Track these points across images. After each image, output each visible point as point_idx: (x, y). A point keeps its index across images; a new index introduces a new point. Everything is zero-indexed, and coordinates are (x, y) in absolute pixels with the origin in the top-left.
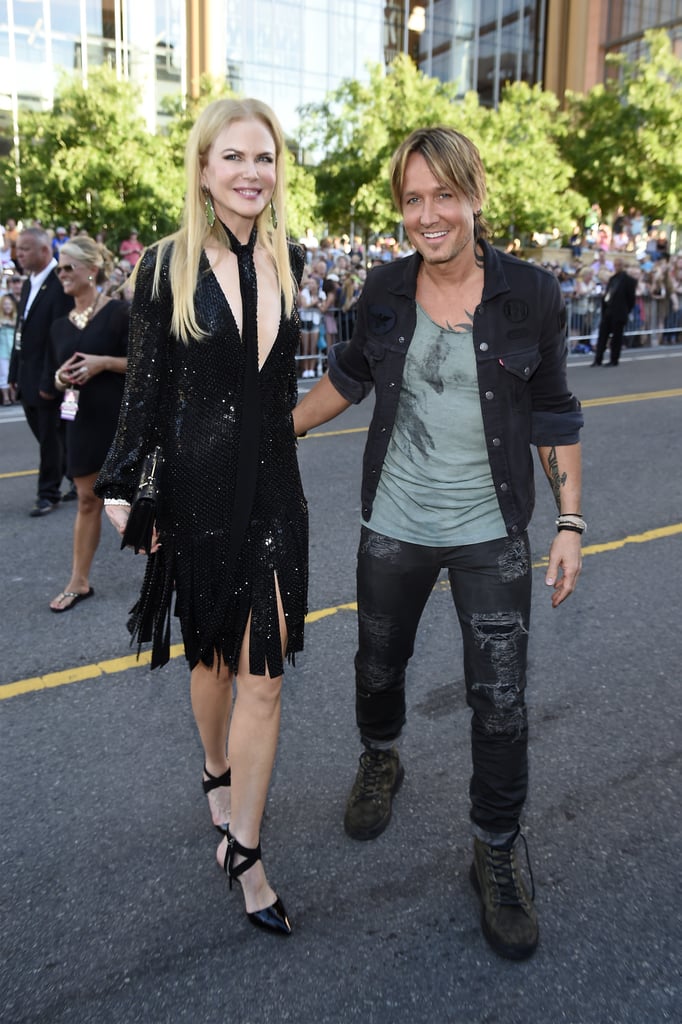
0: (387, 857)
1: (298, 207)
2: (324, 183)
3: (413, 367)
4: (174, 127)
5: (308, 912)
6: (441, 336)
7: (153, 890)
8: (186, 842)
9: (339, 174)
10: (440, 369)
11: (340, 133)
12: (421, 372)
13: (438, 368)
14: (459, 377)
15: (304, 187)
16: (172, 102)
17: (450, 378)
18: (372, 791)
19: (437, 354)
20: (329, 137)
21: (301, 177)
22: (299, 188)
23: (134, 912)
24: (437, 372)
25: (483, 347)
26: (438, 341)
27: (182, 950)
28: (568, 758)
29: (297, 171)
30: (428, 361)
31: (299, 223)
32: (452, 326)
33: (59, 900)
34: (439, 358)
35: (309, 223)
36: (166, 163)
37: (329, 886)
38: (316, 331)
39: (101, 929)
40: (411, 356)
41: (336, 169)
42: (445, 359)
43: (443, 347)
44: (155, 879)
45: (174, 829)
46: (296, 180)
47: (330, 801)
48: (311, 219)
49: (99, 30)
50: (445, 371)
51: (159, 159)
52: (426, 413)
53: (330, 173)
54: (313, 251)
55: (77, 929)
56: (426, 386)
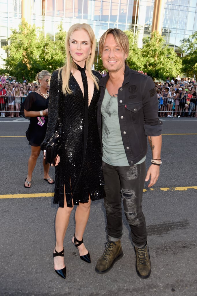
0: (103, 283)
1: (176, 68)
2: (185, 62)
3: (103, 108)
4: (145, 46)
5: (68, 294)
6: (111, 99)
7: (32, 269)
8: (50, 256)
9: (190, 59)
10: (110, 109)
11: (192, 47)
12: (105, 110)
13: (109, 109)
14: (114, 111)
15: (179, 63)
16: (145, 39)
17: (112, 112)
18: (106, 257)
19: (109, 104)
20: (189, 48)
21: (178, 60)
22: (177, 63)
23: (23, 274)
24: (109, 110)
25: (121, 101)
26: (110, 100)
27: (27, 293)
28: (184, 265)
29: (177, 58)
30: (107, 106)
31: (176, 73)
32: (114, 95)
33: (9, 263)
34: (109, 106)
35: (179, 73)
36: (140, 56)
37: (79, 287)
38: (172, 104)
39: (12, 277)
40: (103, 105)
41: (189, 58)
42: (111, 106)
43: (111, 102)
44: (35, 265)
45: (49, 251)
46: (177, 61)
47: (97, 256)
48: (180, 72)
49: (131, 21)
50: (111, 110)
51: (139, 55)
52: (107, 123)
53: (188, 59)
54: (179, 81)
55: (7, 274)
56: (107, 114)
